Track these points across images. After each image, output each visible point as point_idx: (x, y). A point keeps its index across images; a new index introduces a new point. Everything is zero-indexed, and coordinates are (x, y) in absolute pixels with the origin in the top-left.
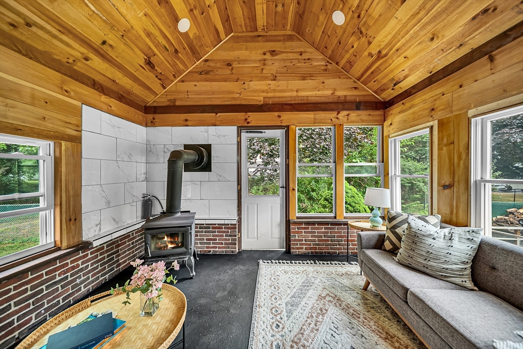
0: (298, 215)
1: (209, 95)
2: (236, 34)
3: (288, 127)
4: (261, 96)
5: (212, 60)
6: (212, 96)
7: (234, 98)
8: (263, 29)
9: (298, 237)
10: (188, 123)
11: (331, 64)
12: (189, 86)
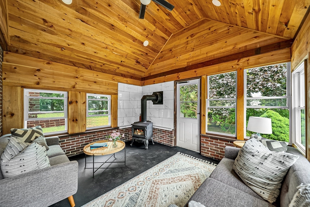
0: (207, 131)
1: (162, 68)
2: (174, 34)
3: (201, 77)
4: (185, 62)
5: (164, 51)
6: (164, 68)
7: (172, 67)
8: (186, 25)
9: (206, 146)
10: (155, 82)
11: (233, 26)
12: (155, 66)
